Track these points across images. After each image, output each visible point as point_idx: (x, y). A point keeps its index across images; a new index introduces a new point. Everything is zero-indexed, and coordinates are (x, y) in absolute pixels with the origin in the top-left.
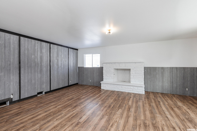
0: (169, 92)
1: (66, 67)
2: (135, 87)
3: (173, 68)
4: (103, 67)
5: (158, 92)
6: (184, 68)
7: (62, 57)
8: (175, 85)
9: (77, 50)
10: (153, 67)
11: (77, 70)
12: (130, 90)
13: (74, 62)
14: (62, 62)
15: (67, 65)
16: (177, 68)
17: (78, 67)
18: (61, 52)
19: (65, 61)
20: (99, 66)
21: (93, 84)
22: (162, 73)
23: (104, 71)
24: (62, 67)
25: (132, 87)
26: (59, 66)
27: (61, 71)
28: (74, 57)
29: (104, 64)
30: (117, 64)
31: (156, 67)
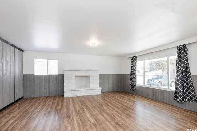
0: (112, 91)
1: (12, 75)
2: (95, 90)
3: (113, 74)
4: (63, 75)
5: (106, 91)
6: (118, 75)
7: (7, 60)
8: (114, 86)
9: (23, 51)
10: (103, 74)
11: (22, 79)
12: (92, 93)
13: (20, 68)
14: (7, 67)
15: (13, 72)
16: (115, 74)
17: (24, 75)
18: (6, 52)
19: (11, 67)
20: (57, 74)
21: (49, 94)
22: (108, 78)
23: (65, 79)
24: (8, 74)
25: (93, 91)
26: (4, 74)
27: (6, 81)
28: (20, 61)
29: (65, 72)
30: (79, 71)
31: (105, 74)
